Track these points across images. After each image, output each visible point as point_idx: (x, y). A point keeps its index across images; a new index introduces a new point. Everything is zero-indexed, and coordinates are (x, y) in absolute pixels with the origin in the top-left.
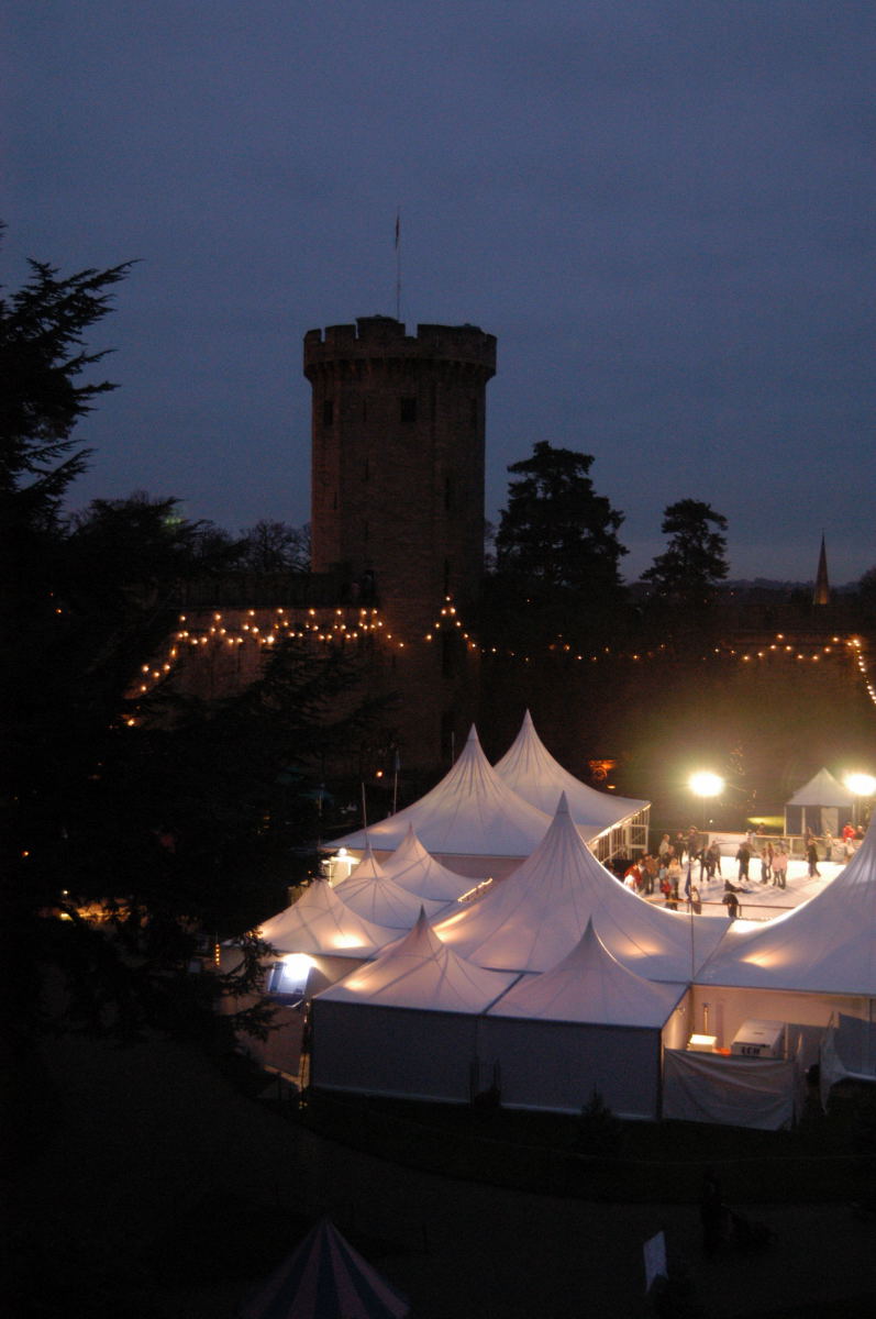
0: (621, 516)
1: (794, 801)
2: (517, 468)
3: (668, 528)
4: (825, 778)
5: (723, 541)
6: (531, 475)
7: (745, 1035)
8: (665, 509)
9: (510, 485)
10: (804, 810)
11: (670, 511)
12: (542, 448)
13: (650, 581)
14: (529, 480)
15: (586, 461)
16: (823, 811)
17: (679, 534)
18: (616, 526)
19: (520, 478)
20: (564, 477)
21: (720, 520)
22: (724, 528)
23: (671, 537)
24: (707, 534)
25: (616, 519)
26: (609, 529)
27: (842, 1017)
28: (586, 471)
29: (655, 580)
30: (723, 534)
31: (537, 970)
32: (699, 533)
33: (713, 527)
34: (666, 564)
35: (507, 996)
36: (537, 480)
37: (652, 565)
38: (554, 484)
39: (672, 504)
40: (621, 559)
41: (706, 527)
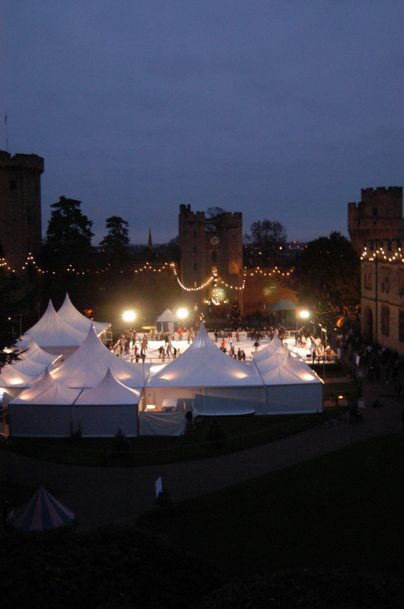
0: (92, 222)
1: (159, 320)
2: (54, 206)
3: (108, 226)
4: (168, 312)
5: (127, 230)
6: (59, 208)
7: (165, 404)
8: (106, 219)
9: (52, 212)
10: (162, 324)
11: (108, 220)
12: (63, 198)
13: (102, 245)
14: (58, 210)
15: (78, 203)
16: (169, 323)
17: (112, 228)
18: (90, 226)
19: (55, 209)
20: (71, 209)
21: (126, 223)
22: (127, 226)
23: (109, 229)
24: (121, 228)
25: (90, 223)
26: (88, 227)
27: (197, 395)
28: (79, 206)
29: (104, 245)
30: (127, 228)
31: (90, 387)
32: (119, 228)
33: (124, 226)
34: (108, 239)
35: (80, 397)
36: (61, 210)
37: (103, 239)
38: (67, 211)
39: (108, 218)
40: (92, 238)
41: (121, 226)
